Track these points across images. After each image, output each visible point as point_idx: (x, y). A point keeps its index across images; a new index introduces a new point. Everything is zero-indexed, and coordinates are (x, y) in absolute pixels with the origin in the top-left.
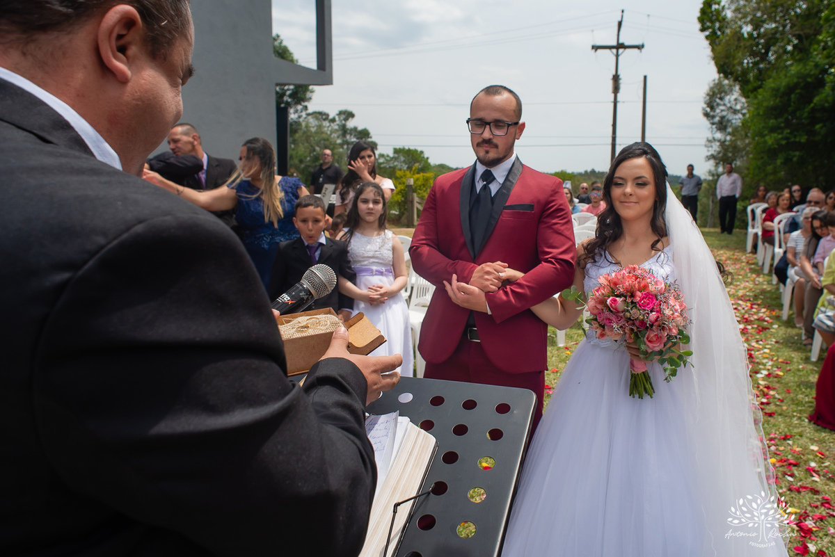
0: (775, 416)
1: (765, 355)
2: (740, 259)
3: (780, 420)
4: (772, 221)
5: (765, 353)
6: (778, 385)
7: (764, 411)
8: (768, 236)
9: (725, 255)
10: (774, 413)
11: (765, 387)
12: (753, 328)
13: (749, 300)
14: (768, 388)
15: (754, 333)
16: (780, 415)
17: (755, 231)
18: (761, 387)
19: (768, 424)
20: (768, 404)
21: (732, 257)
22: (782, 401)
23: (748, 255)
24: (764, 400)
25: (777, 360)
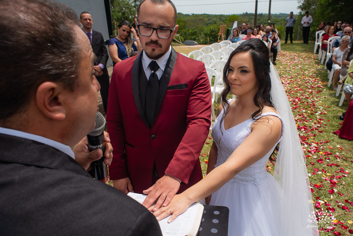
0: (323, 132)
1: (320, 104)
2: (311, 57)
3: (325, 134)
4: (327, 40)
5: (320, 103)
6: (325, 118)
7: (319, 130)
8: (324, 47)
9: (304, 55)
10: (322, 131)
11: (319, 119)
12: (315, 91)
13: (314, 78)
14: (320, 119)
15: (316, 94)
16: (325, 132)
17: (318, 43)
18: (318, 119)
19: (320, 136)
20: (320, 127)
21: (307, 56)
22: (326, 125)
23: (314, 55)
24: (319, 125)
25: (325, 106)
